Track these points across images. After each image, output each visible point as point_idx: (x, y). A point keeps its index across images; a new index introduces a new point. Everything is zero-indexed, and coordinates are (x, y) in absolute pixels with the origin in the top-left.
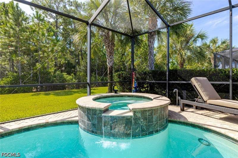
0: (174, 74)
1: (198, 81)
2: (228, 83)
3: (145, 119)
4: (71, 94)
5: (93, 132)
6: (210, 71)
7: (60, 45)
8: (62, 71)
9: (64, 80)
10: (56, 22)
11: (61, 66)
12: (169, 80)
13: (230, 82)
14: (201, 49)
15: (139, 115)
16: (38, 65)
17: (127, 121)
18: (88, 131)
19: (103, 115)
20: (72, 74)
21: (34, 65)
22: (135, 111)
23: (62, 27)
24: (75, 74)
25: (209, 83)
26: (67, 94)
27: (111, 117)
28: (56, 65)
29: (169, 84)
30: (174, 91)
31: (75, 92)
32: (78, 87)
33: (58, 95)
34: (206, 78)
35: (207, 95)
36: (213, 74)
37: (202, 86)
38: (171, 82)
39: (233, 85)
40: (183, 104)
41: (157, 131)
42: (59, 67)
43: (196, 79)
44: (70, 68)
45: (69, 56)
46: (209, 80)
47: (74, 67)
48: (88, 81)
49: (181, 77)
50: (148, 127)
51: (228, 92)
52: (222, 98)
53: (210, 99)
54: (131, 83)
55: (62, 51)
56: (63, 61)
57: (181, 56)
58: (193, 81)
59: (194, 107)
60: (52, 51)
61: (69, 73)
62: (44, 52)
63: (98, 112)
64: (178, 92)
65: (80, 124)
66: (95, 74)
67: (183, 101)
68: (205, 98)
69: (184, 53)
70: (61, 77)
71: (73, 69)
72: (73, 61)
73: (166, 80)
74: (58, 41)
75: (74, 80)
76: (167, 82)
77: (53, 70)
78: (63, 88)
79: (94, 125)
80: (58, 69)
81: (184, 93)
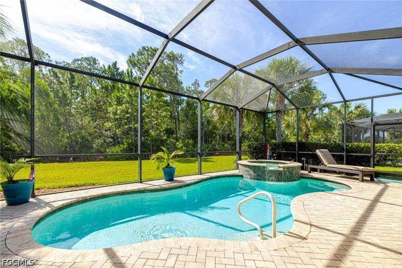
0: (302, 146)
1: (321, 152)
2: (343, 154)
3: (289, 172)
5: (258, 179)
6: (331, 145)
12: (299, 151)
13: (344, 153)
14: (327, 119)
15: (286, 170)
17: (280, 173)
22: (284, 168)
25: (330, 154)
27: (271, 170)
29: (298, 154)
30: (303, 159)
34: (327, 150)
35: (327, 161)
36: (334, 147)
37: (324, 156)
38: (300, 152)
39: (346, 155)
40: (310, 168)
41: (295, 180)
43: (320, 151)
46: (330, 152)
49: (308, 149)
50: (291, 177)
51: (343, 160)
52: (338, 164)
53: (329, 164)
54: (265, 152)
57: (307, 126)
58: (318, 152)
59: (319, 170)
64: (306, 161)
67: (310, 166)
68: (326, 163)
69: (309, 123)
73: (296, 151)
76: (296, 152)
79: (259, 175)
81: (311, 160)
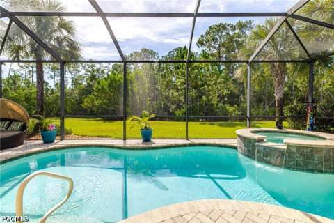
3: (302, 155)
4: (234, 126)
5: (248, 156)
7: (223, 77)
8: (224, 103)
9: (226, 112)
10: (219, 52)
11: (223, 97)
15: (294, 150)
16: (204, 98)
18: (245, 155)
19: (257, 144)
20: (235, 106)
21: (201, 97)
23: (224, 56)
24: (238, 105)
26: (229, 126)
27: (264, 146)
28: (218, 96)
31: (238, 125)
32: (242, 120)
33: (221, 125)
41: (321, 172)
42: (221, 98)
44: (233, 98)
45: (232, 87)
47: (238, 97)
48: (248, 115)
55: (225, 82)
56: (226, 92)
60: (215, 84)
61: (232, 105)
62: (209, 85)
63: (252, 141)
65: (239, 149)
66: (264, 105)
70: (224, 108)
71: (236, 99)
72: (236, 91)
74: (221, 72)
75: (237, 112)
77: (216, 102)
78: (226, 120)
79: (249, 151)
80: (221, 101)
